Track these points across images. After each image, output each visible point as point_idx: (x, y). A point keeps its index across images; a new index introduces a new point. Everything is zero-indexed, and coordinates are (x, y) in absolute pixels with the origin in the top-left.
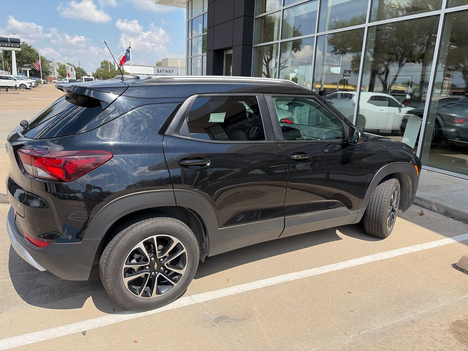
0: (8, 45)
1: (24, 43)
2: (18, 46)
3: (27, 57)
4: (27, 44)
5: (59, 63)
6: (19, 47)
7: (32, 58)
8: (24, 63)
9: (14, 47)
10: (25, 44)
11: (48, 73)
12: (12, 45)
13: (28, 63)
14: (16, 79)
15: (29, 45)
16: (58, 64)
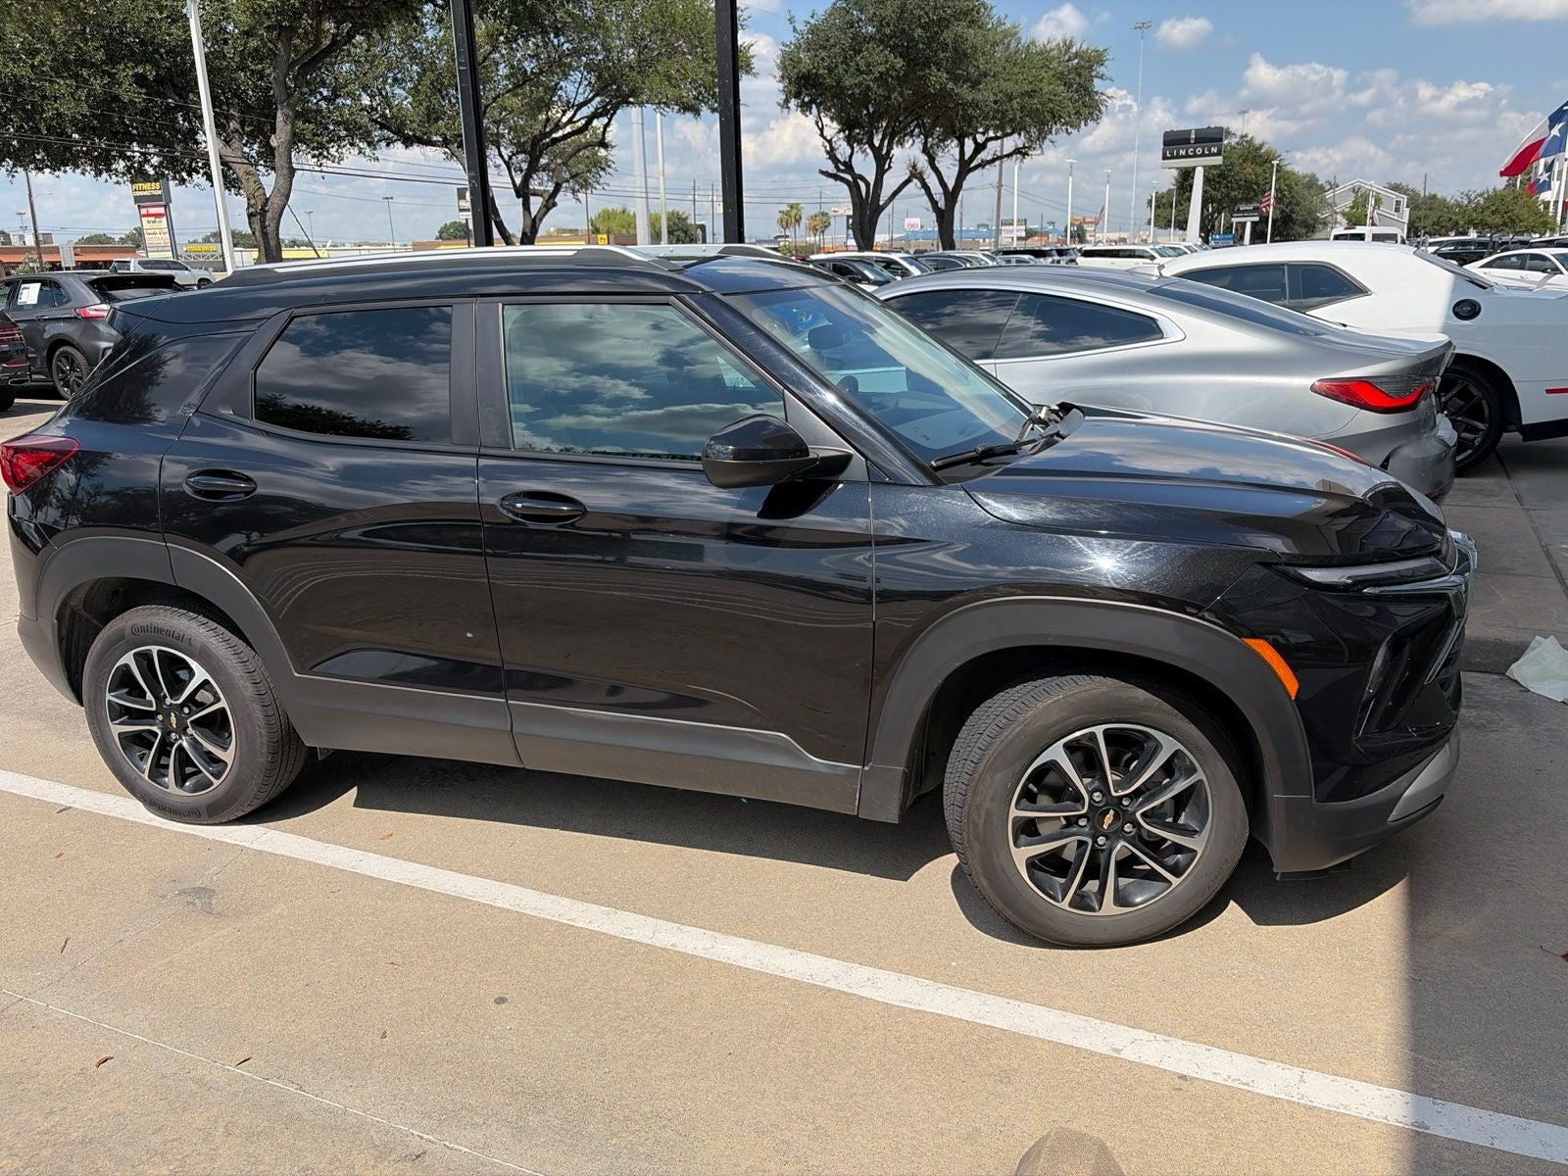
0: (1187, 152)
1: (1246, 136)
2: (1214, 150)
3: (1245, 181)
4: (1252, 138)
5: (1359, 189)
6: (1219, 154)
7: (1257, 183)
8: (1235, 201)
9: (1203, 155)
10: (1247, 142)
11: (1314, 227)
12: (1199, 151)
13: (1248, 201)
14: (1156, 255)
15: (1257, 142)
16: (1354, 191)
